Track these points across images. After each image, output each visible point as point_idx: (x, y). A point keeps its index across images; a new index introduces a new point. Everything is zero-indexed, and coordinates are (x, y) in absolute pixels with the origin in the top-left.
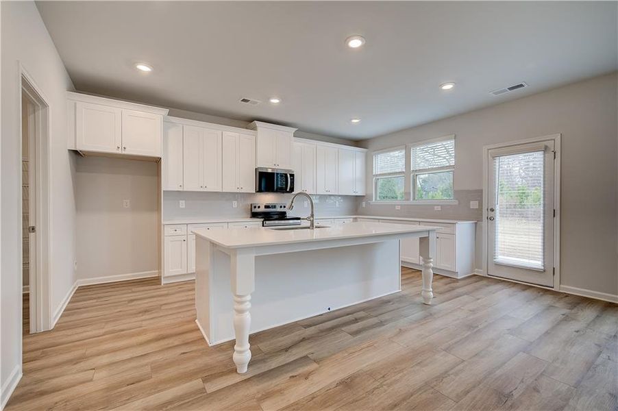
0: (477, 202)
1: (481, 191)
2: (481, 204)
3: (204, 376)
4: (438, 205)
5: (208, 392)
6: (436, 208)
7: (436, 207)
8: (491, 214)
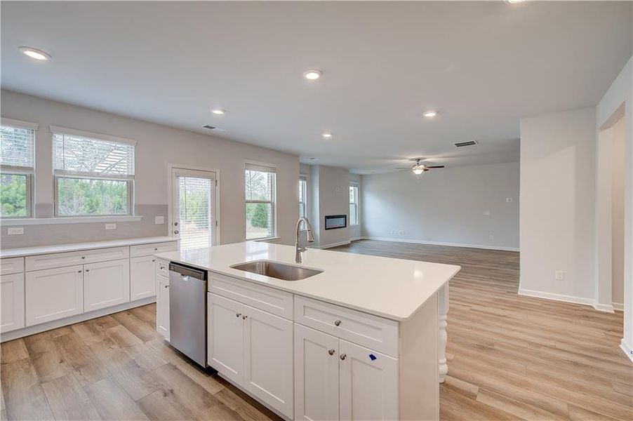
0: (163, 217)
1: (167, 206)
2: (166, 220)
3: (472, 400)
4: (114, 223)
5: (478, 387)
6: (107, 227)
7: (107, 225)
8: (175, 228)
